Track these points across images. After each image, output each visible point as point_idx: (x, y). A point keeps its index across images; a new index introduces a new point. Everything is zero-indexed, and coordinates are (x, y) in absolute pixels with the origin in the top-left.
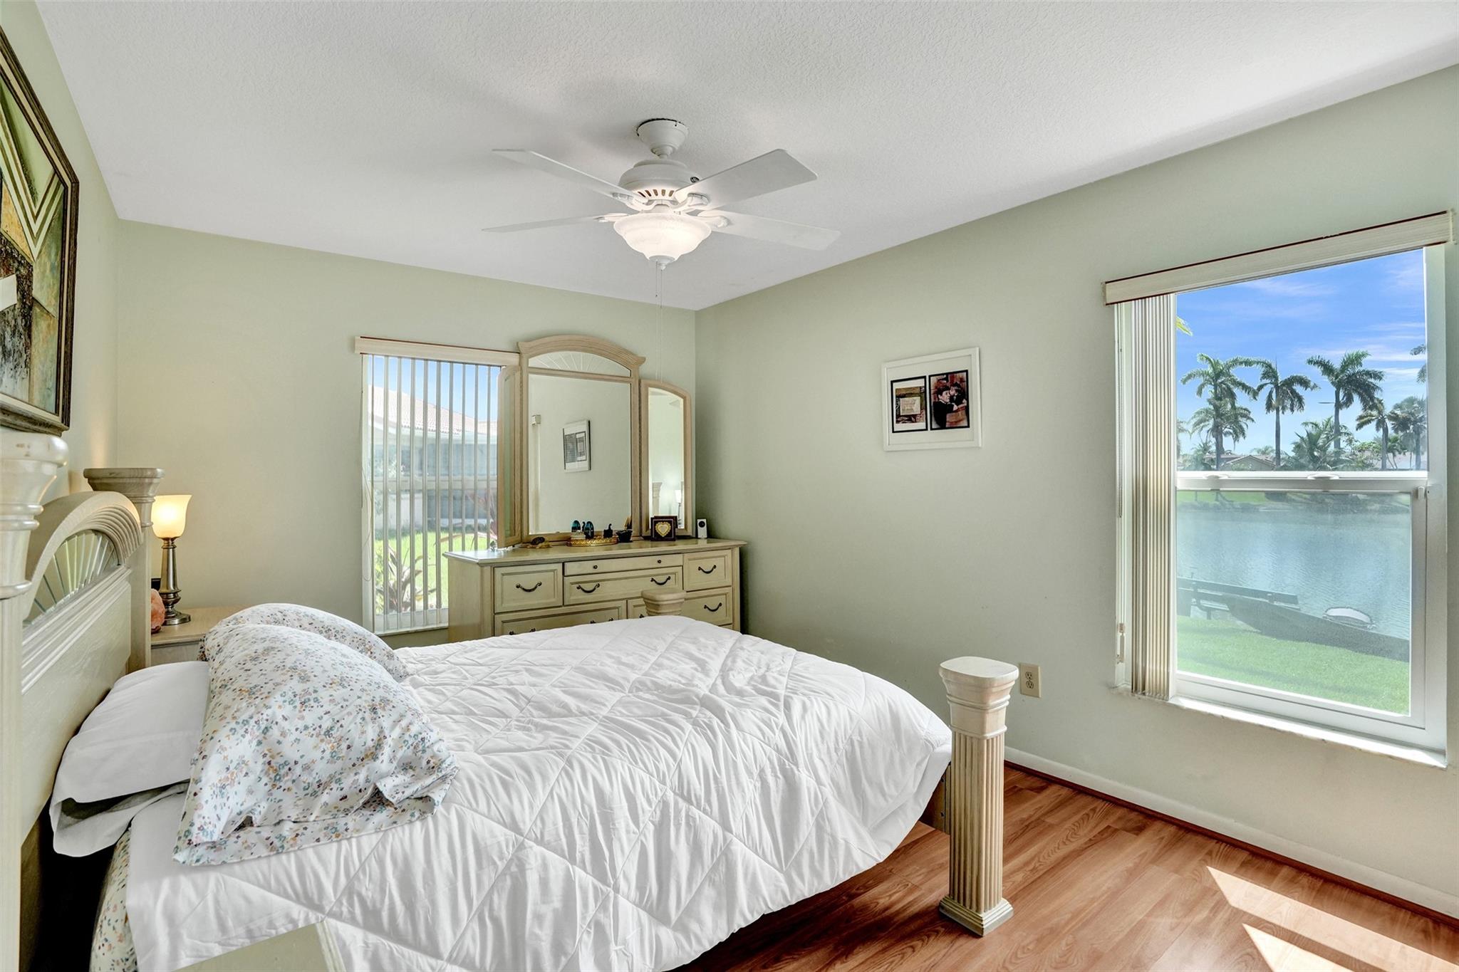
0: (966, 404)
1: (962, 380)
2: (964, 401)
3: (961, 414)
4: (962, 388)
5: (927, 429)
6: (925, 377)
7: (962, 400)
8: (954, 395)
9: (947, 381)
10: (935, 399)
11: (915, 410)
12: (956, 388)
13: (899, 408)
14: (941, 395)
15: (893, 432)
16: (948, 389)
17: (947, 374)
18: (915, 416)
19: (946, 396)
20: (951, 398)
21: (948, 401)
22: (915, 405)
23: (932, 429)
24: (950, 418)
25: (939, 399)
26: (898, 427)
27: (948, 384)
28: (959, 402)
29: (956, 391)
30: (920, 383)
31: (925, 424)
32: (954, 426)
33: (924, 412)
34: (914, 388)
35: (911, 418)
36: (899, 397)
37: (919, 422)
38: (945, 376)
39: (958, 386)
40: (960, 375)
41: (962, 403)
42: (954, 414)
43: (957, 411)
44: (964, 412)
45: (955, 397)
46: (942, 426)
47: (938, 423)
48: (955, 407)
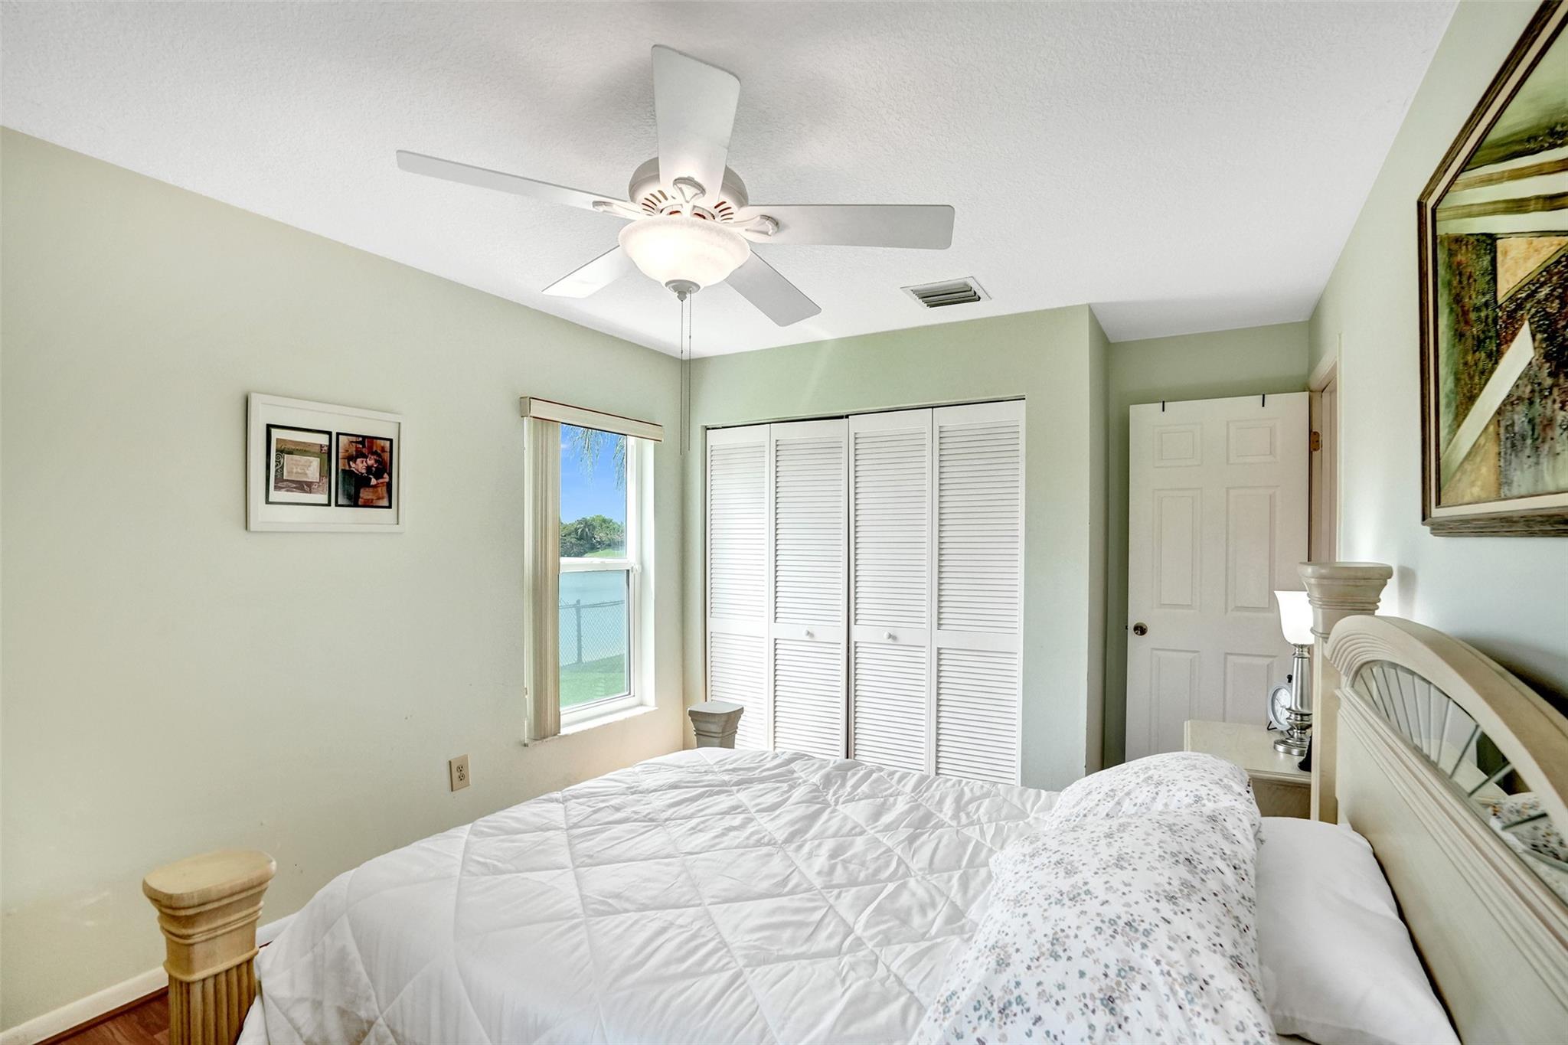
0: (387, 480)
1: (383, 449)
2: (386, 475)
3: (383, 490)
4: (383, 459)
5: (329, 505)
6: (330, 433)
7: (384, 474)
8: (372, 466)
9: (364, 446)
10: (344, 465)
11: (310, 475)
12: (375, 457)
13: (282, 467)
14: (355, 462)
15: (267, 502)
16: (365, 456)
17: (364, 437)
18: (310, 484)
19: (361, 465)
20: (369, 468)
21: (364, 471)
22: (311, 468)
23: (337, 505)
24: (365, 494)
25: (350, 466)
26: (275, 496)
27: (365, 451)
28: (378, 476)
29: (376, 461)
30: (323, 440)
31: (326, 496)
32: (368, 504)
33: (326, 480)
34: (310, 445)
35: (303, 486)
36: (281, 452)
37: (314, 493)
38: (361, 439)
39: (379, 455)
40: (382, 442)
41: (382, 478)
42: (371, 489)
43: (375, 486)
44: (385, 488)
45: (374, 469)
46: (354, 501)
47: (349, 497)
48: (374, 482)
